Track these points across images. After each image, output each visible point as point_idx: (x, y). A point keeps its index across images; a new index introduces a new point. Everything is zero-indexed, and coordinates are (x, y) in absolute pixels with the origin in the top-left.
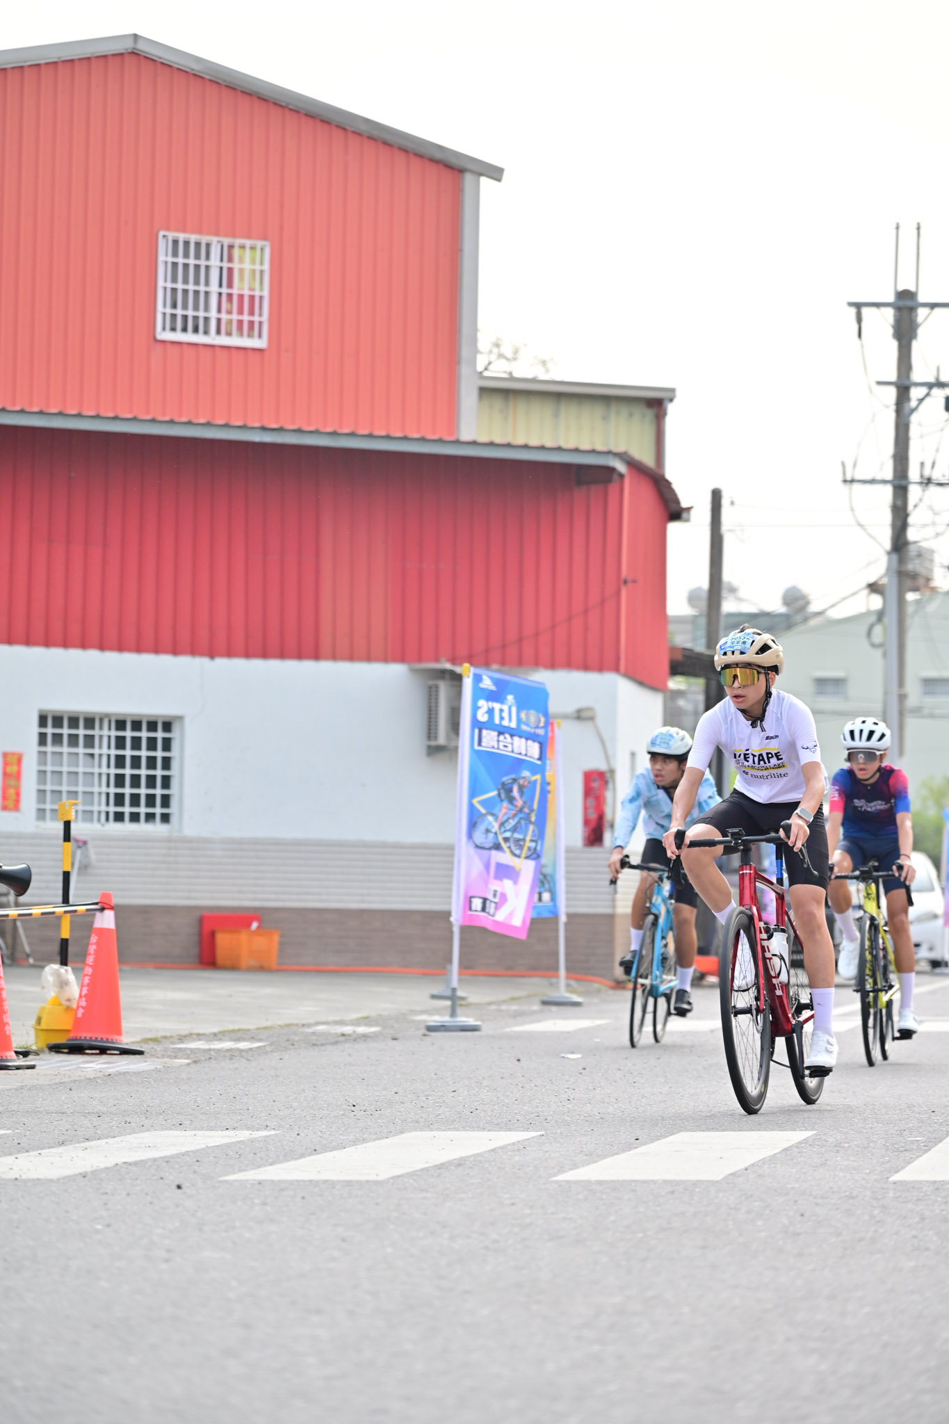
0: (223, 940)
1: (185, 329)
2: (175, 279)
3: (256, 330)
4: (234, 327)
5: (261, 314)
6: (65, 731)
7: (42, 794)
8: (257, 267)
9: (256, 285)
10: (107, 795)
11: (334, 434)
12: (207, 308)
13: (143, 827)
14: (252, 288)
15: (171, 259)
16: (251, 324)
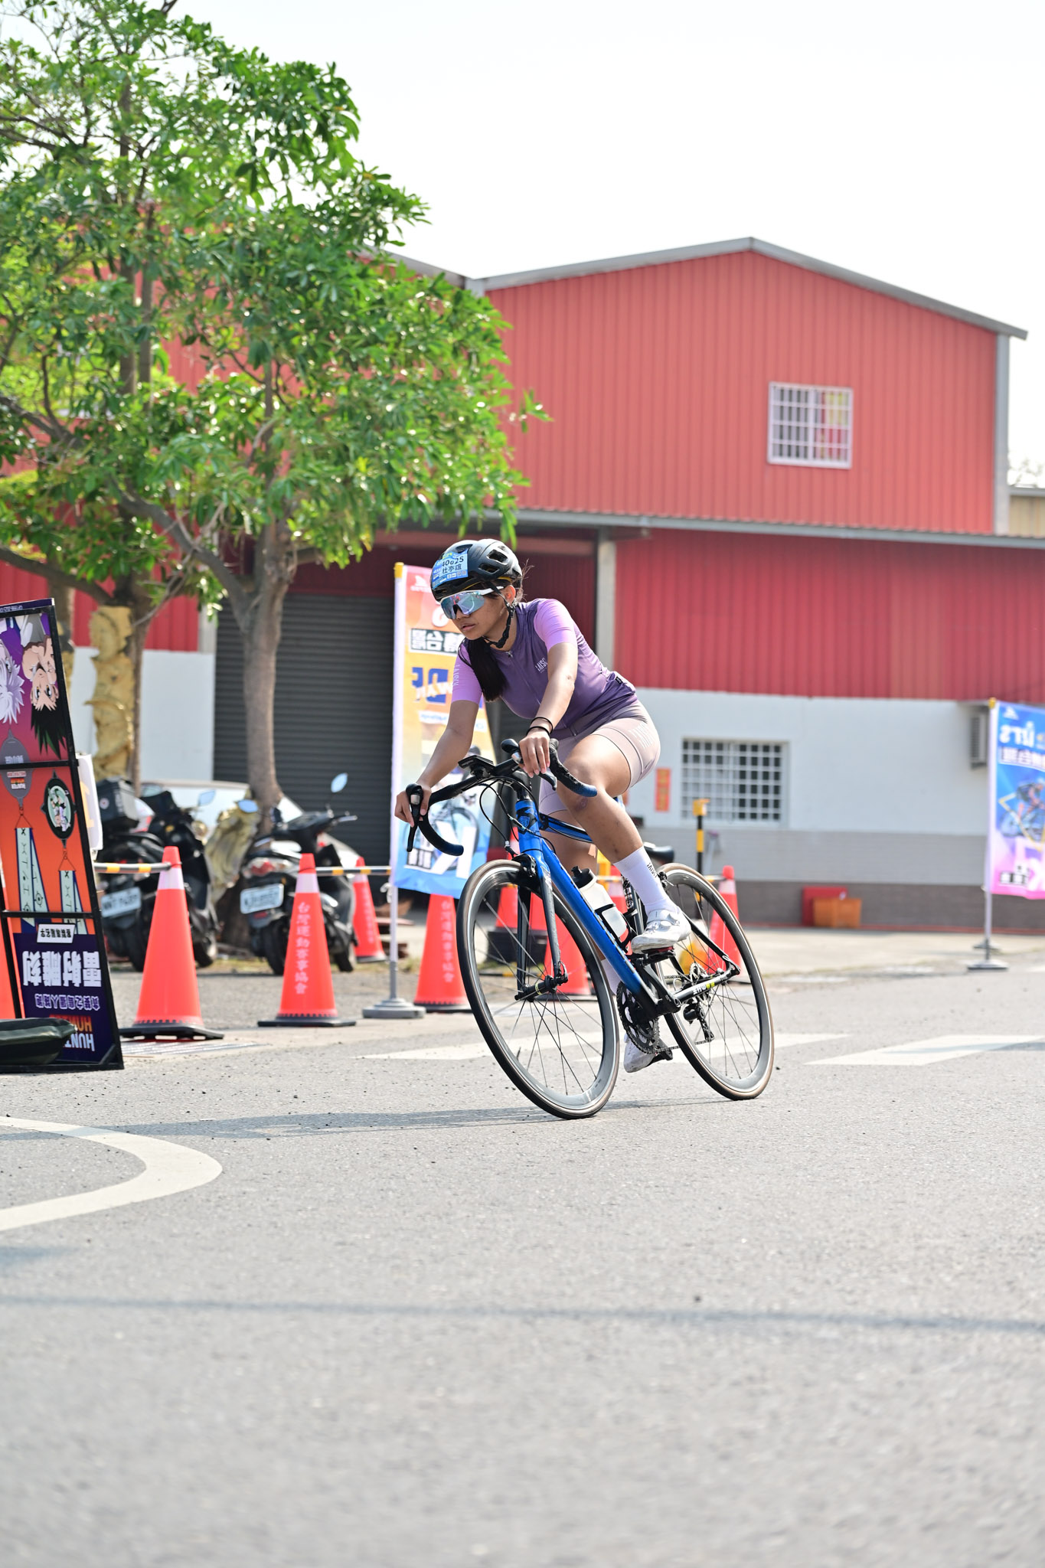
0: (820, 907)
1: (789, 455)
2: (782, 418)
3: (842, 453)
4: (826, 453)
5: (846, 442)
6: (702, 753)
7: (685, 799)
8: (843, 408)
9: (843, 421)
10: (734, 800)
11: (900, 531)
12: (806, 439)
13: (760, 824)
14: (839, 424)
15: (779, 403)
16: (839, 450)
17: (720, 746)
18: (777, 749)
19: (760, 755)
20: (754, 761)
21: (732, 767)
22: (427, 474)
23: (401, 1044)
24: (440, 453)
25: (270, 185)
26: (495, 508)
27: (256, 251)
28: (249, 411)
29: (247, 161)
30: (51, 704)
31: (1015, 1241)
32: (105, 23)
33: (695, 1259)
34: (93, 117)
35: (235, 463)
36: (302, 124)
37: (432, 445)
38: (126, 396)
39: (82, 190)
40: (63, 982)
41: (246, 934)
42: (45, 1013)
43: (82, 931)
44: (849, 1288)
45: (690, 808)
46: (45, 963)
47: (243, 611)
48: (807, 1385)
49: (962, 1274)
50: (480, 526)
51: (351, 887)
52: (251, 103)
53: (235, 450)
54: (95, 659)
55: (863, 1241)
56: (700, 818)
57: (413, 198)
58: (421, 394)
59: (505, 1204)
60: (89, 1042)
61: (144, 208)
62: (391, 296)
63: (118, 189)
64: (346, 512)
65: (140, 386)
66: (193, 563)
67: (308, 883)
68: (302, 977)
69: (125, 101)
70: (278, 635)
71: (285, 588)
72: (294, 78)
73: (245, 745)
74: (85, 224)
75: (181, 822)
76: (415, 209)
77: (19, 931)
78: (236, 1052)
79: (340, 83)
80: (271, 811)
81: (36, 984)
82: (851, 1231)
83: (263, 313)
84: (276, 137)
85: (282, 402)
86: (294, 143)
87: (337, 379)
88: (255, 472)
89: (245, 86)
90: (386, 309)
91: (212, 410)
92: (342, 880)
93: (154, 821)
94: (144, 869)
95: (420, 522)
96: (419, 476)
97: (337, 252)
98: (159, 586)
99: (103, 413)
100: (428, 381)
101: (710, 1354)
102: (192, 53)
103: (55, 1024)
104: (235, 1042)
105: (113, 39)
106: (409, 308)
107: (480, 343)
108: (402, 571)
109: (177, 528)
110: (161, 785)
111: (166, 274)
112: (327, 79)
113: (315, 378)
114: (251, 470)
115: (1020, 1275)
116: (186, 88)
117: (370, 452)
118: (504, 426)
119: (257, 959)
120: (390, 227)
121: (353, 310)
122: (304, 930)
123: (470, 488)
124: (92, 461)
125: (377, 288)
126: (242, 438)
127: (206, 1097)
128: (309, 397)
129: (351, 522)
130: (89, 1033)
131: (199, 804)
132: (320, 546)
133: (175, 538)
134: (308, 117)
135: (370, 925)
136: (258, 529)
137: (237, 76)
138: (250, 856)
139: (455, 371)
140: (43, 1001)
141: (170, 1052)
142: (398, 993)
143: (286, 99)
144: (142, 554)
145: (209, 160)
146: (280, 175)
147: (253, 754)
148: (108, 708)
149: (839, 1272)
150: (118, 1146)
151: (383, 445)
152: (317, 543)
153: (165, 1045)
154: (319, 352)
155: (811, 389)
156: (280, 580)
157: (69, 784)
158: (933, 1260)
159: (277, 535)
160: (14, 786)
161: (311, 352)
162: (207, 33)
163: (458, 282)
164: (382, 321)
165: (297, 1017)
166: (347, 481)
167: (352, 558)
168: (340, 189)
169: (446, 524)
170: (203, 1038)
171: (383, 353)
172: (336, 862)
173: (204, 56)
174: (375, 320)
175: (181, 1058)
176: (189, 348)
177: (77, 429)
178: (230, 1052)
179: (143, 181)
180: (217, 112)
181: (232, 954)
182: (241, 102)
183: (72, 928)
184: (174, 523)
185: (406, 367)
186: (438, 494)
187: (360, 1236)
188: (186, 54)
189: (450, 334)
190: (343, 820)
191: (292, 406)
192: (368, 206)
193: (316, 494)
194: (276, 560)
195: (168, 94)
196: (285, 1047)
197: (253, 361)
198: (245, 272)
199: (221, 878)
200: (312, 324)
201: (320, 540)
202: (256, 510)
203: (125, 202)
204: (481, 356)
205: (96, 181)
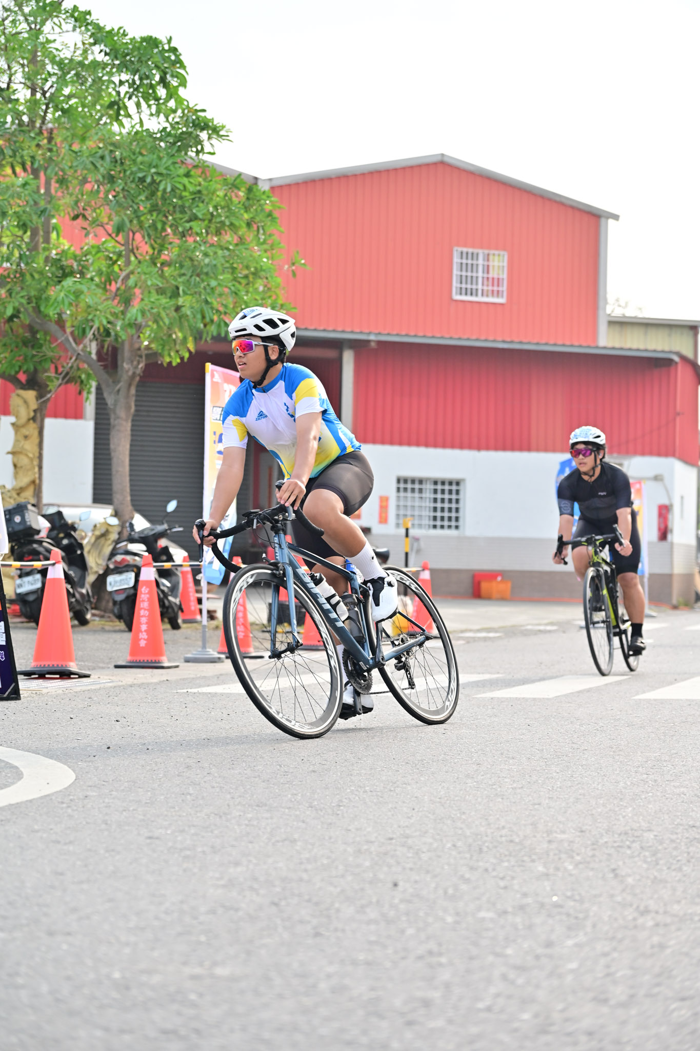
0: (484, 586)
1: (466, 294)
2: (461, 270)
3: (500, 294)
4: (490, 293)
5: (503, 286)
6: (409, 486)
7: (398, 516)
8: (501, 264)
9: (501, 272)
10: (429, 516)
11: (538, 344)
12: (477, 284)
13: (446, 532)
14: (498, 274)
15: (459, 261)
16: (498, 291)
17: (421, 482)
18: (458, 484)
19: (447, 487)
20: (443, 492)
21: (428, 495)
22: (231, 306)
23: (207, 681)
24: (239, 291)
25: (128, 115)
27: (118, 159)
28: (115, 262)
29: (113, 100)
31: (616, 836)
32: (21, 9)
33: (395, 850)
34: (13, 72)
35: (104, 297)
36: (150, 77)
37: (234, 285)
38: (34, 253)
39: (5, 118)
41: (111, 604)
44: (501, 875)
45: (401, 521)
47: (110, 393)
48: (471, 958)
49: (581, 863)
51: (179, 574)
52: (117, 62)
53: (105, 289)
54: (13, 424)
55: (511, 836)
56: (407, 530)
57: (221, 124)
58: (227, 253)
59: (266, 805)
61: (47, 130)
62: (207, 188)
63: (30, 118)
64: (177, 330)
65: (43, 245)
66: (78, 361)
67: (149, 574)
68: (143, 636)
69: (33, 60)
70: (133, 409)
71: (137, 379)
72: (145, 47)
73: (110, 480)
74: (5, 140)
75: (69, 531)
76: (222, 132)
79: (174, 50)
80: (128, 524)
82: (504, 827)
83: (123, 200)
84: (133, 85)
85: (136, 257)
86: (145, 88)
87: (172, 243)
88: (119, 303)
89: (112, 51)
90: (204, 197)
91: (90, 261)
92: (175, 571)
93: (51, 530)
96: (226, 306)
97: (171, 160)
98: (55, 378)
99: (19, 265)
100: (230, 244)
101: (403, 932)
102: (78, 29)
104: (98, 679)
105: (27, 20)
106: (218, 196)
107: (264, 220)
108: (209, 367)
109: (67, 340)
110: (59, 506)
111: (60, 173)
112: (166, 47)
113: (155, 242)
114: (116, 301)
115: (620, 863)
116: (75, 52)
117: (193, 291)
118: (281, 274)
119: (117, 621)
120: (207, 145)
121: (181, 198)
122: (145, 605)
124: (10, 295)
125: (197, 183)
127: (72, 722)
128: (154, 253)
129: (180, 335)
131: (80, 520)
132: (160, 351)
133: (65, 345)
134: (154, 72)
135: (192, 599)
136: (120, 340)
137: (105, 46)
138: (113, 554)
139: (249, 238)
141: (54, 686)
142: (207, 645)
143: (139, 60)
144: (44, 356)
145: (88, 100)
146: (136, 110)
147: (116, 485)
148: (22, 456)
149: (494, 861)
150: (8, 760)
151: (202, 286)
152: (158, 349)
153: (51, 681)
154: (159, 226)
155: (480, 251)
156: (134, 373)
158: (560, 851)
159: (131, 345)
161: (153, 225)
162: (88, 17)
163: (253, 181)
164: (201, 205)
165: (140, 662)
166: (178, 309)
167: (182, 358)
168: (173, 119)
170: (77, 676)
171: (201, 226)
172: (170, 558)
173: (85, 32)
174: (195, 205)
175: (60, 692)
176: (75, 222)
178: (93, 687)
179: (46, 112)
180: (95, 68)
181: (102, 617)
182: (110, 62)
184: (65, 336)
185: (216, 235)
187: (162, 831)
188: (74, 30)
189: (245, 213)
190: (175, 530)
191: (142, 261)
192: (190, 130)
193: (157, 319)
194: (131, 360)
195: (62, 56)
196: (130, 683)
197: (115, 230)
198: (112, 173)
199: (95, 569)
200: (154, 208)
201: (160, 347)
202: (118, 328)
203: (34, 127)
204: (265, 228)
205: (15, 113)
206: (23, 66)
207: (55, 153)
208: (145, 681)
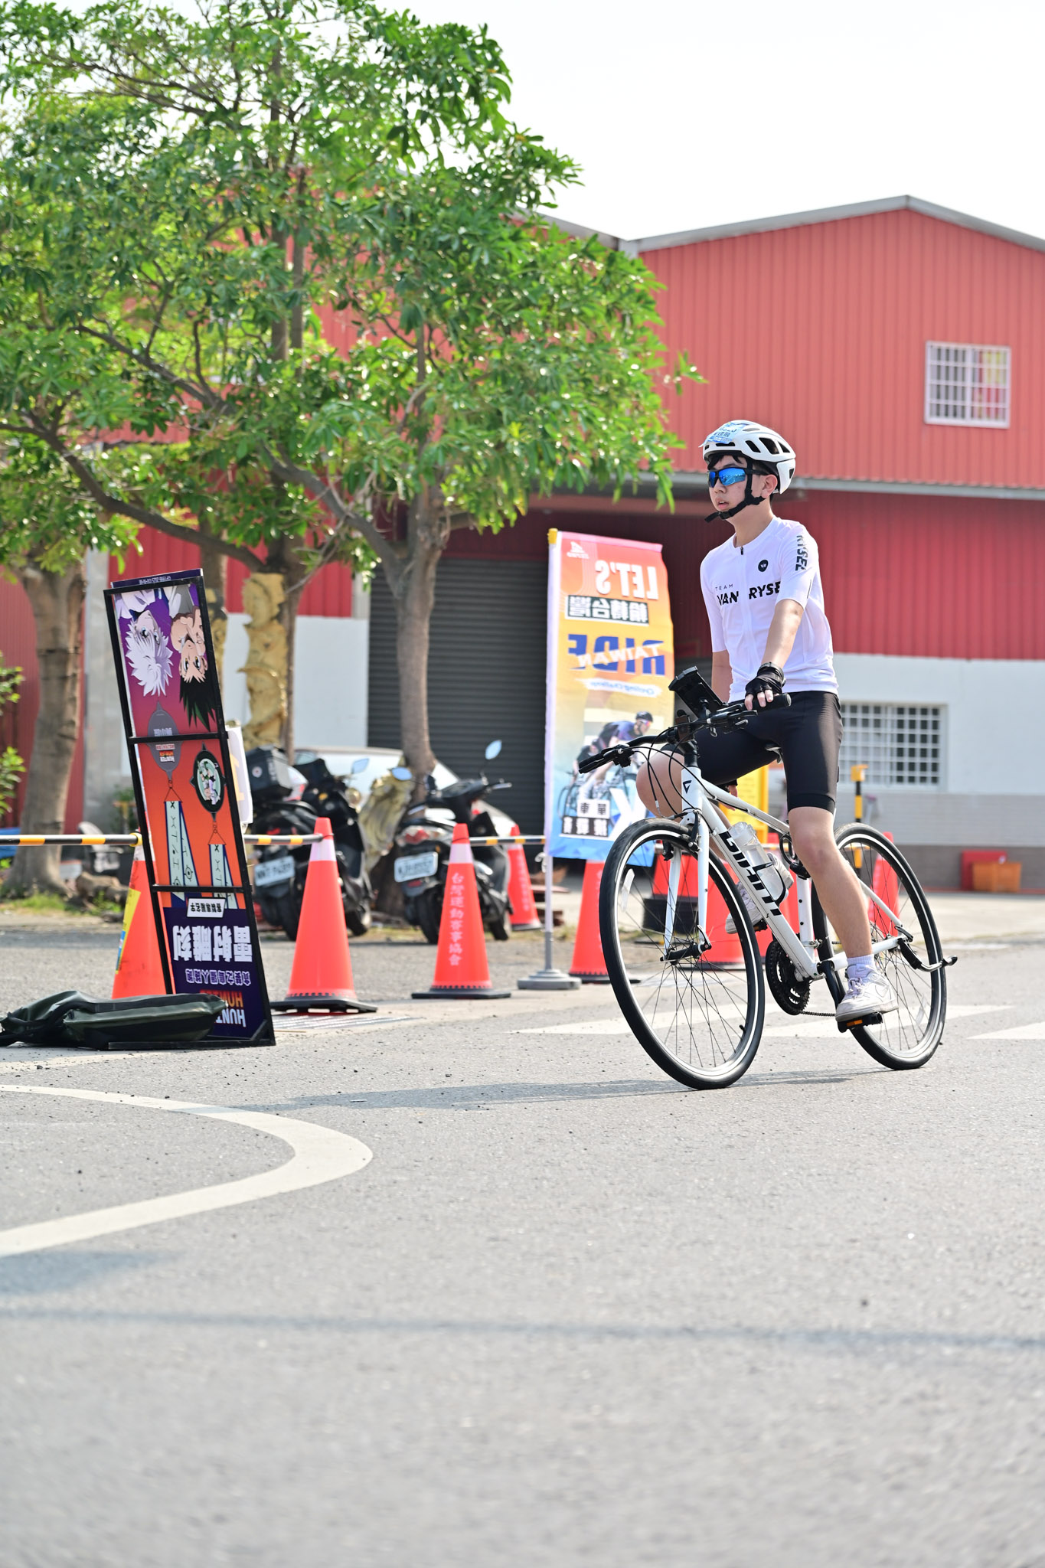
0: (979, 871)
1: (947, 415)
2: (939, 378)
3: (1000, 414)
4: (984, 413)
5: (1004, 401)
6: (860, 716)
8: (1001, 367)
9: (1001, 380)
10: (891, 763)
12: (963, 398)
13: (918, 787)
14: (997, 383)
15: (936, 363)
16: (997, 409)
17: (877, 709)
18: (936, 712)
19: (918, 718)
20: (912, 724)
21: (890, 730)
22: (581, 439)
23: (556, 1017)
24: (594, 416)
25: (420, 148)
26: (651, 470)
27: (408, 215)
28: (403, 375)
29: (397, 124)
30: (200, 676)
34: (243, 83)
35: (387, 429)
36: (455, 86)
37: (586, 408)
38: (279, 362)
39: (232, 156)
40: (213, 957)
41: (400, 903)
42: (196, 988)
43: (233, 905)
45: (848, 772)
46: (195, 937)
47: (397, 577)
50: (635, 490)
51: (505, 854)
52: (402, 66)
53: (387, 416)
54: (248, 626)
56: (858, 784)
57: (566, 159)
58: (575, 357)
59: (662, 1194)
60: (240, 1017)
61: (295, 173)
62: (544, 258)
63: (269, 154)
64: (499, 478)
65: (291, 351)
66: (346, 530)
67: (462, 853)
68: (456, 948)
69: (275, 66)
70: (432, 600)
71: (439, 554)
72: (446, 41)
73: (398, 710)
74: (235, 190)
75: (335, 790)
76: (567, 171)
77: (169, 905)
78: (389, 1026)
79: (491, 45)
80: (425, 779)
81: (186, 959)
83: (415, 278)
84: (427, 100)
85: (434, 366)
86: (446, 104)
87: (489, 344)
88: (408, 438)
89: (397, 49)
90: (538, 271)
91: (364, 375)
92: (498, 849)
93: (308, 788)
94: (296, 840)
95: (575, 484)
96: (574, 441)
97: (489, 215)
98: (313, 553)
99: (254, 379)
100: (581, 343)
102: (343, 16)
103: (206, 1000)
104: (389, 1016)
105: (264, 4)
106: (562, 270)
107: (633, 305)
108: (557, 538)
109: (330, 494)
110: (316, 752)
111: (317, 238)
112: (479, 41)
113: (467, 342)
114: (404, 434)
116: (337, 51)
117: (523, 416)
118: (659, 389)
119: (411, 927)
120: (543, 189)
121: (505, 273)
122: (458, 901)
123: (625, 452)
124: (243, 428)
125: (529, 250)
126: (394, 403)
127: (358, 1076)
128: (461, 361)
129: (504, 486)
130: (240, 1008)
131: (353, 773)
132: (473, 511)
133: (328, 503)
134: (459, 79)
135: (525, 893)
136: (411, 494)
137: (386, 40)
138: (404, 824)
139: (609, 334)
140: (194, 977)
141: (322, 1026)
142: (553, 964)
143: (438, 61)
144: (293, 521)
145: (358, 125)
146: (432, 138)
147: (407, 721)
148: (261, 676)
150: (267, 1130)
151: (538, 410)
152: (470, 508)
153: (318, 1018)
154: (471, 316)
155: (968, 348)
156: (433, 546)
157: (219, 758)
159: (430, 500)
160: (163, 759)
161: (463, 317)
163: (612, 244)
164: (535, 284)
165: (451, 989)
166: (500, 446)
167: (506, 521)
168: (492, 151)
169: (601, 488)
170: (356, 1011)
171: (535, 316)
172: (491, 831)
173: (354, 20)
174: (528, 283)
175: (333, 1033)
176: (341, 313)
177: (228, 396)
178: (383, 1027)
179: (294, 144)
180: (368, 76)
181: (387, 922)
182: (393, 65)
183: (222, 902)
184: (327, 489)
185: (559, 330)
186: (593, 459)
187: (513, 1231)
188: (337, 17)
189: (604, 296)
190: (498, 787)
191: (444, 371)
192: (519, 168)
193: (469, 460)
194: (429, 526)
195: (318, 57)
196: (438, 1020)
197: (405, 325)
198: (397, 236)
199: (375, 846)
200: (463, 288)
201: (473, 505)
202: (408, 476)
203: (275, 167)
204: (634, 317)
205: (246, 146)
206: (258, 73)
207: (310, 209)
208: (460, 1018)
